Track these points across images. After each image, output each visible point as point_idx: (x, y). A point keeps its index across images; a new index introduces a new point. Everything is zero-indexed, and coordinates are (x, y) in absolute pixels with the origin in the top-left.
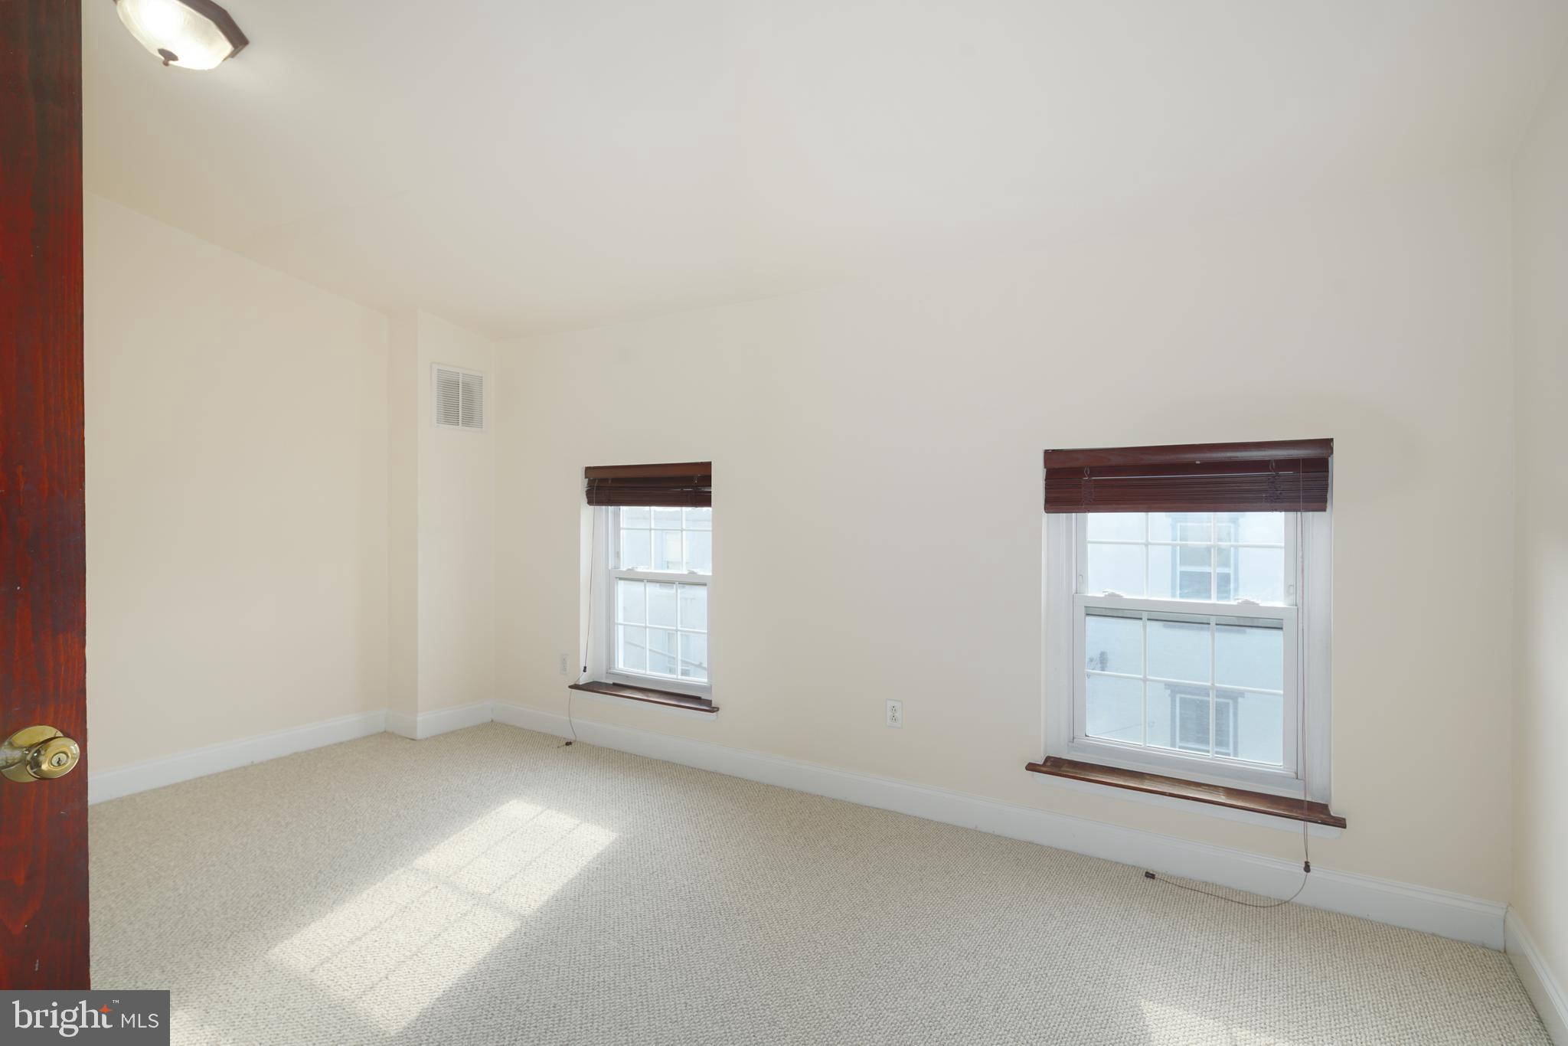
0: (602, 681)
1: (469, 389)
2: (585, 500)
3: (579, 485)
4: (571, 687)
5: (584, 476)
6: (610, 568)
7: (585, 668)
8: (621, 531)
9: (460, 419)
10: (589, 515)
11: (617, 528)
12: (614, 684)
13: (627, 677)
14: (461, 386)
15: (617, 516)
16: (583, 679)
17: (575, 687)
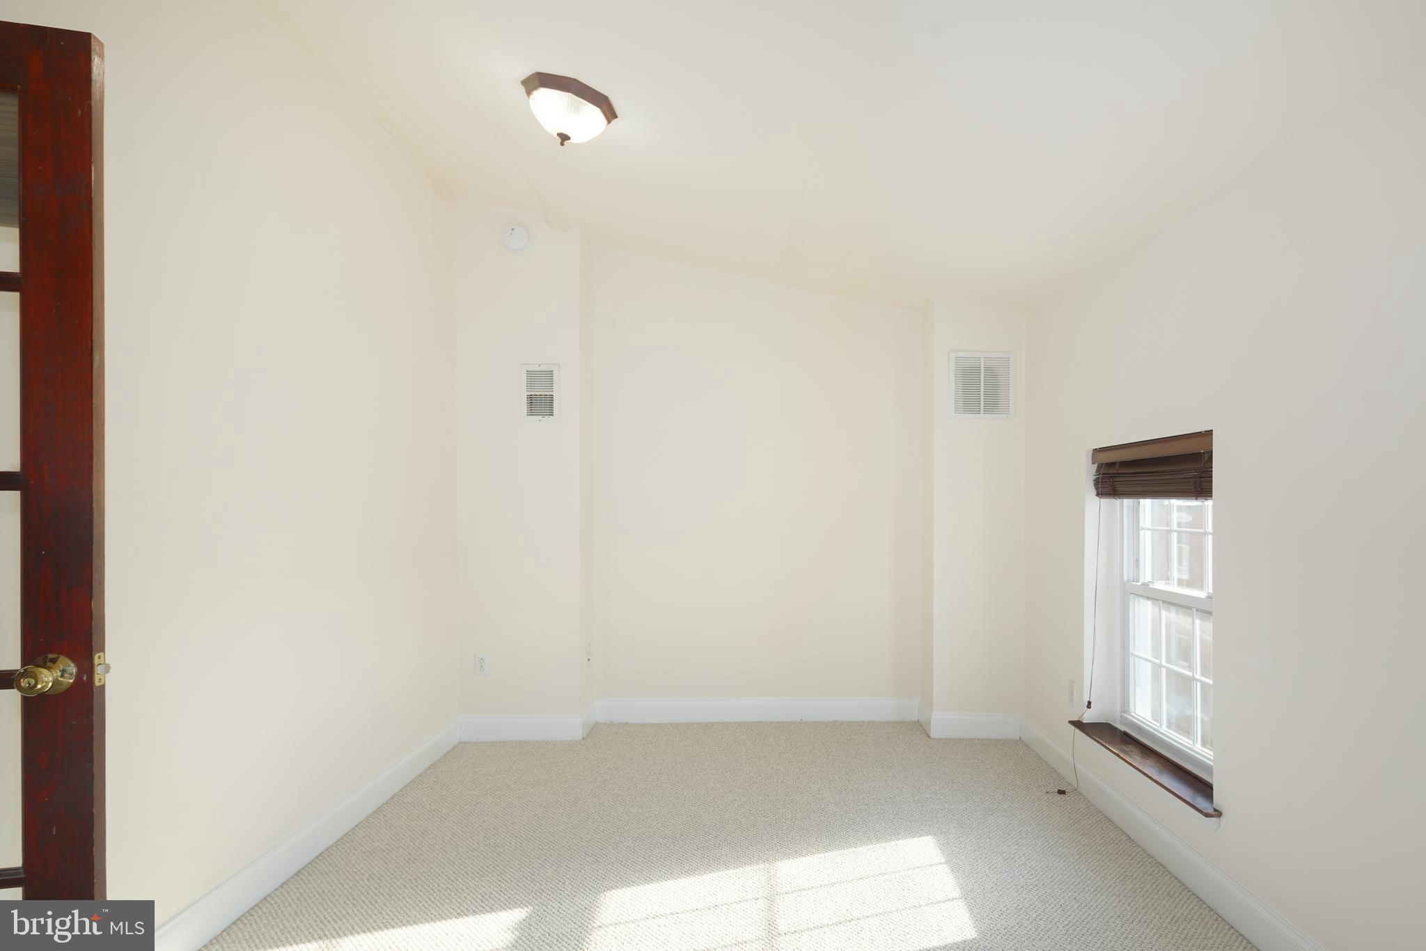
0: (1115, 725)
1: (992, 373)
2: (1093, 491)
3: (1086, 473)
4: (1072, 722)
5: (1090, 461)
6: (1125, 579)
7: (1089, 703)
8: (1142, 533)
9: (982, 407)
10: (1098, 510)
11: (1136, 528)
12: (1125, 734)
13: (1140, 729)
14: (982, 371)
15: (1136, 512)
16: (1089, 717)
17: (1078, 724)
